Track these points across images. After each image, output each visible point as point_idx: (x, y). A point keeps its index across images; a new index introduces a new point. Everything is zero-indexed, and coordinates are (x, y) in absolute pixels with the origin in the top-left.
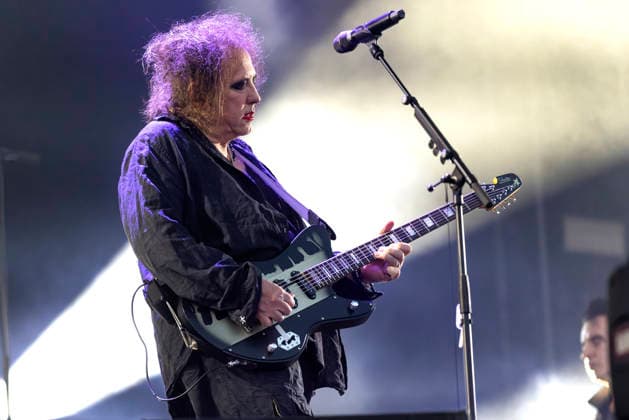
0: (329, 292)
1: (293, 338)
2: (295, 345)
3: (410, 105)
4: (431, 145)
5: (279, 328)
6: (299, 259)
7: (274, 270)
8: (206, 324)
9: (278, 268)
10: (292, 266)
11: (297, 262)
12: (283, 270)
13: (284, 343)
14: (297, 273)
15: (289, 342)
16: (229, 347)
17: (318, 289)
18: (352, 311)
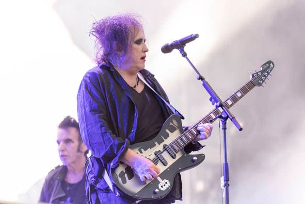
0: (182, 153)
1: (166, 183)
2: (168, 187)
3: (200, 80)
4: (211, 100)
5: (159, 179)
6: (167, 136)
7: (155, 145)
8: (124, 183)
9: (156, 143)
10: (164, 141)
11: (166, 138)
12: (159, 144)
13: (162, 187)
14: (166, 145)
15: (164, 185)
16: (135, 194)
17: (177, 153)
18: (193, 161)
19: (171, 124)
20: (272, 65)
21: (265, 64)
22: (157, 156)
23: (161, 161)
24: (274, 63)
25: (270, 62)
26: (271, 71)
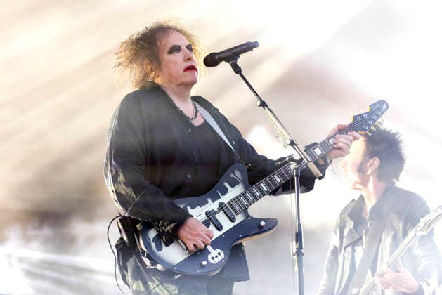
0: (245, 214)
1: (219, 254)
2: (220, 259)
3: (262, 107)
5: (209, 248)
6: (225, 191)
7: (207, 203)
8: (158, 251)
9: (210, 201)
10: (220, 198)
11: (223, 194)
12: (213, 202)
13: (213, 258)
14: (223, 203)
15: (216, 257)
16: (174, 266)
17: (237, 214)
18: (260, 227)
19: (232, 176)
20: (384, 106)
21: (375, 104)
22: (208, 217)
23: (213, 223)
24: (389, 104)
25: (382, 102)
26: (382, 114)
